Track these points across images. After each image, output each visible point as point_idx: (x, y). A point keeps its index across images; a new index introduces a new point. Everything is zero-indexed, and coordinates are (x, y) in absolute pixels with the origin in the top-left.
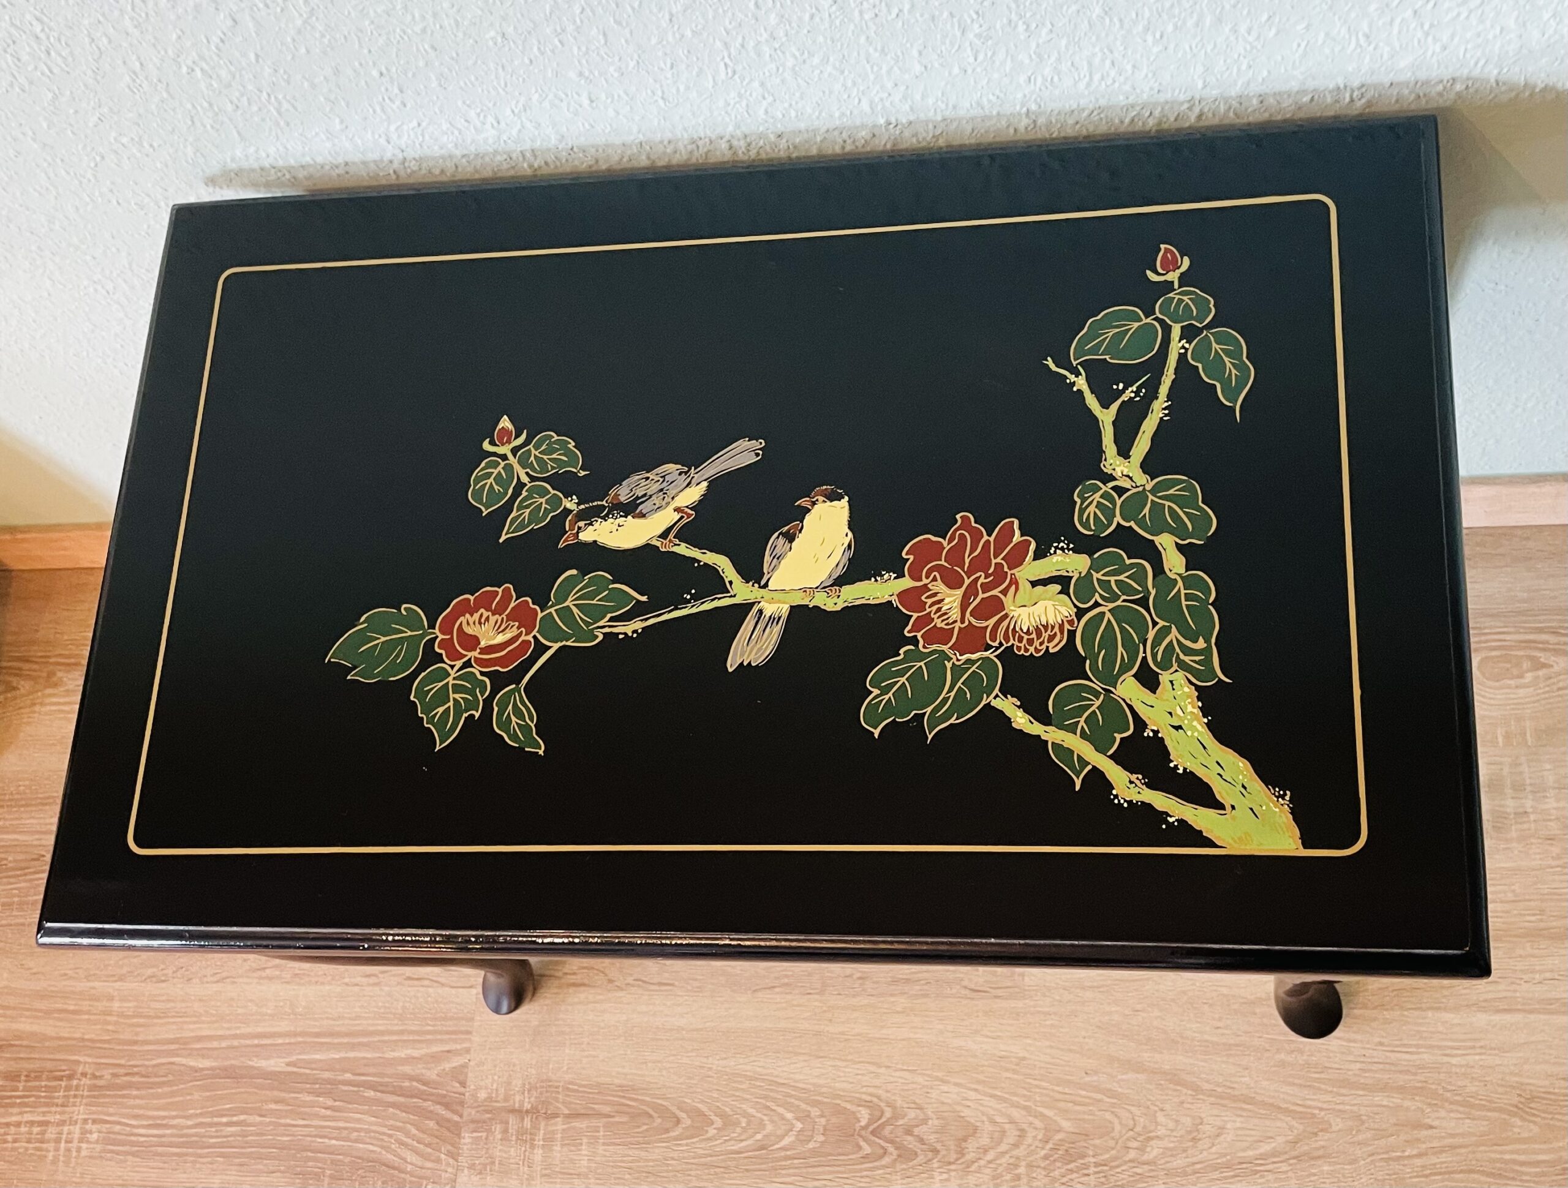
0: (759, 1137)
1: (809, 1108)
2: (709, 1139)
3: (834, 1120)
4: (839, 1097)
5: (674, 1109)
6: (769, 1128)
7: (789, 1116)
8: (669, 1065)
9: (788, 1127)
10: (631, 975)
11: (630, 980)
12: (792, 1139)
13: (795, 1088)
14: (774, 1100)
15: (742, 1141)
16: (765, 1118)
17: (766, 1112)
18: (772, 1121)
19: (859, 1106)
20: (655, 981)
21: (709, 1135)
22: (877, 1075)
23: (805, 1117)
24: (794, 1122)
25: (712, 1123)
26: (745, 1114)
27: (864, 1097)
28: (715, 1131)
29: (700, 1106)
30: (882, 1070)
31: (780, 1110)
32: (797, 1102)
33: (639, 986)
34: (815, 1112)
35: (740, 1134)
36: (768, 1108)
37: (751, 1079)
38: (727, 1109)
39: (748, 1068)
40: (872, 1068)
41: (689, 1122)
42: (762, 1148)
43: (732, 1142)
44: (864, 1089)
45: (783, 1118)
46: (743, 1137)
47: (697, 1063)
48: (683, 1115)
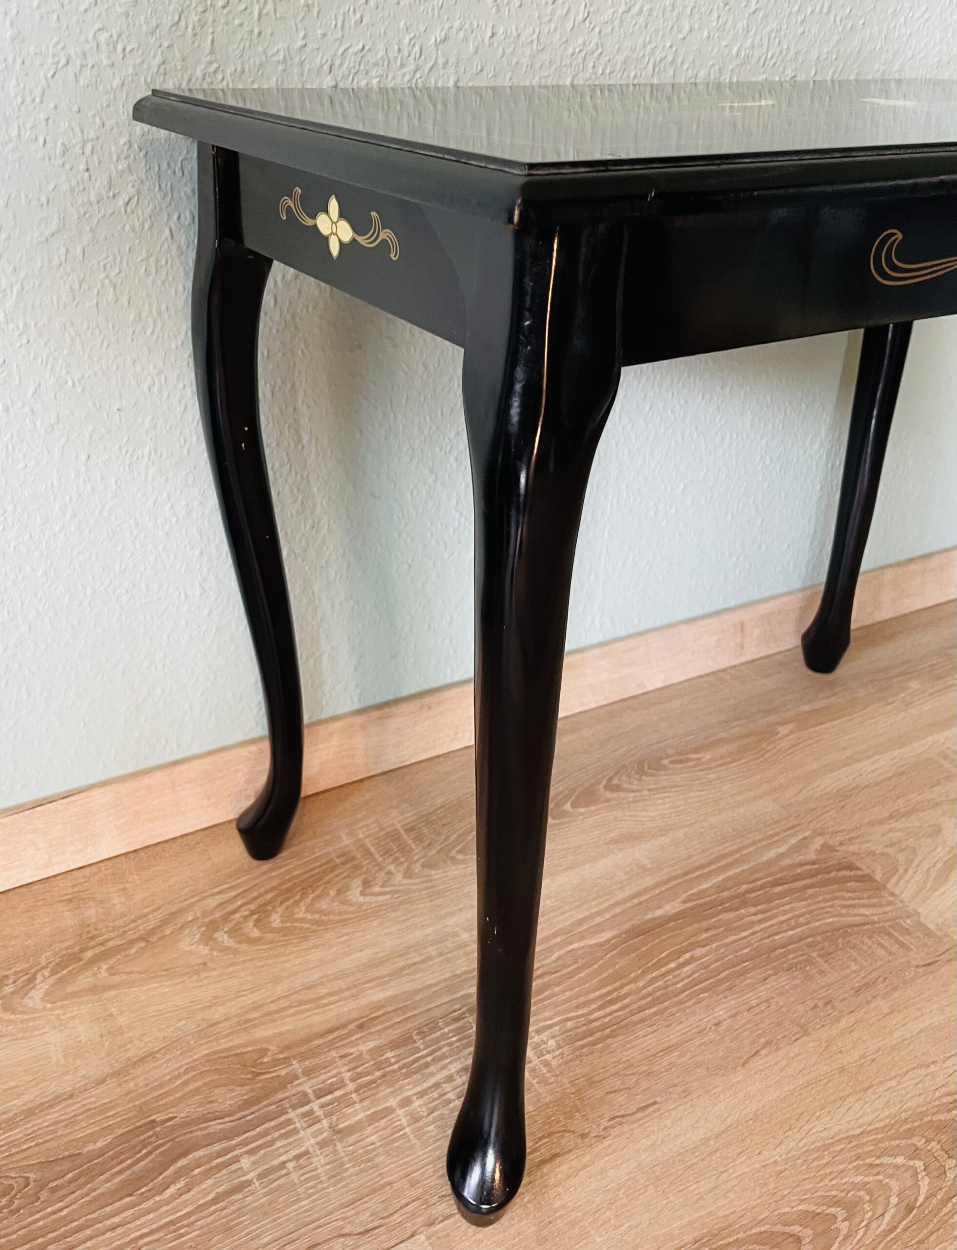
0: (894, 1200)
1: (910, 1142)
2: (847, 1237)
3: (944, 1138)
4: (923, 1114)
5: (778, 1228)
6: (895, 1185)
7: (900, 1160)
8: (729, 1185)
9: (910, 1172)
10: (601, 1117)
11: (604, 1123)
12: (927, 1180)
13: (877, 1131)
14: (869, 1154)
15: (883, 1215)
16: (880, 1177)
17: (875, 1170)
18: (891, 1176)
19: (949, 1111)
20: (633, 1108)
21: (844, 1232)
22: (934, 1075)
23: (915, 1154)
24: (911, 1163)
25: (835, 1217)
26: (856, 1187)
27: (944, 1100)
28: (847, 1223)
29: (801, 1207)
30: (933, 1068)
31: (885, 1160)
32: (893, 1143)
33: (621, 1124)
34: (920, 1142)
35: (873, 1210)
36: (871, 1166)
37: (826, 1147)
38: (834, 1193)
39: (811, 1139)
40: (923, 1071)
41: (809, 1232)
42: (909, 1209)
43: (874, 1224)
44: (937, 1094)
45: (897, 1167)
46: (880, 1211)
47: (757, 1166)
48: (796, 1229)
